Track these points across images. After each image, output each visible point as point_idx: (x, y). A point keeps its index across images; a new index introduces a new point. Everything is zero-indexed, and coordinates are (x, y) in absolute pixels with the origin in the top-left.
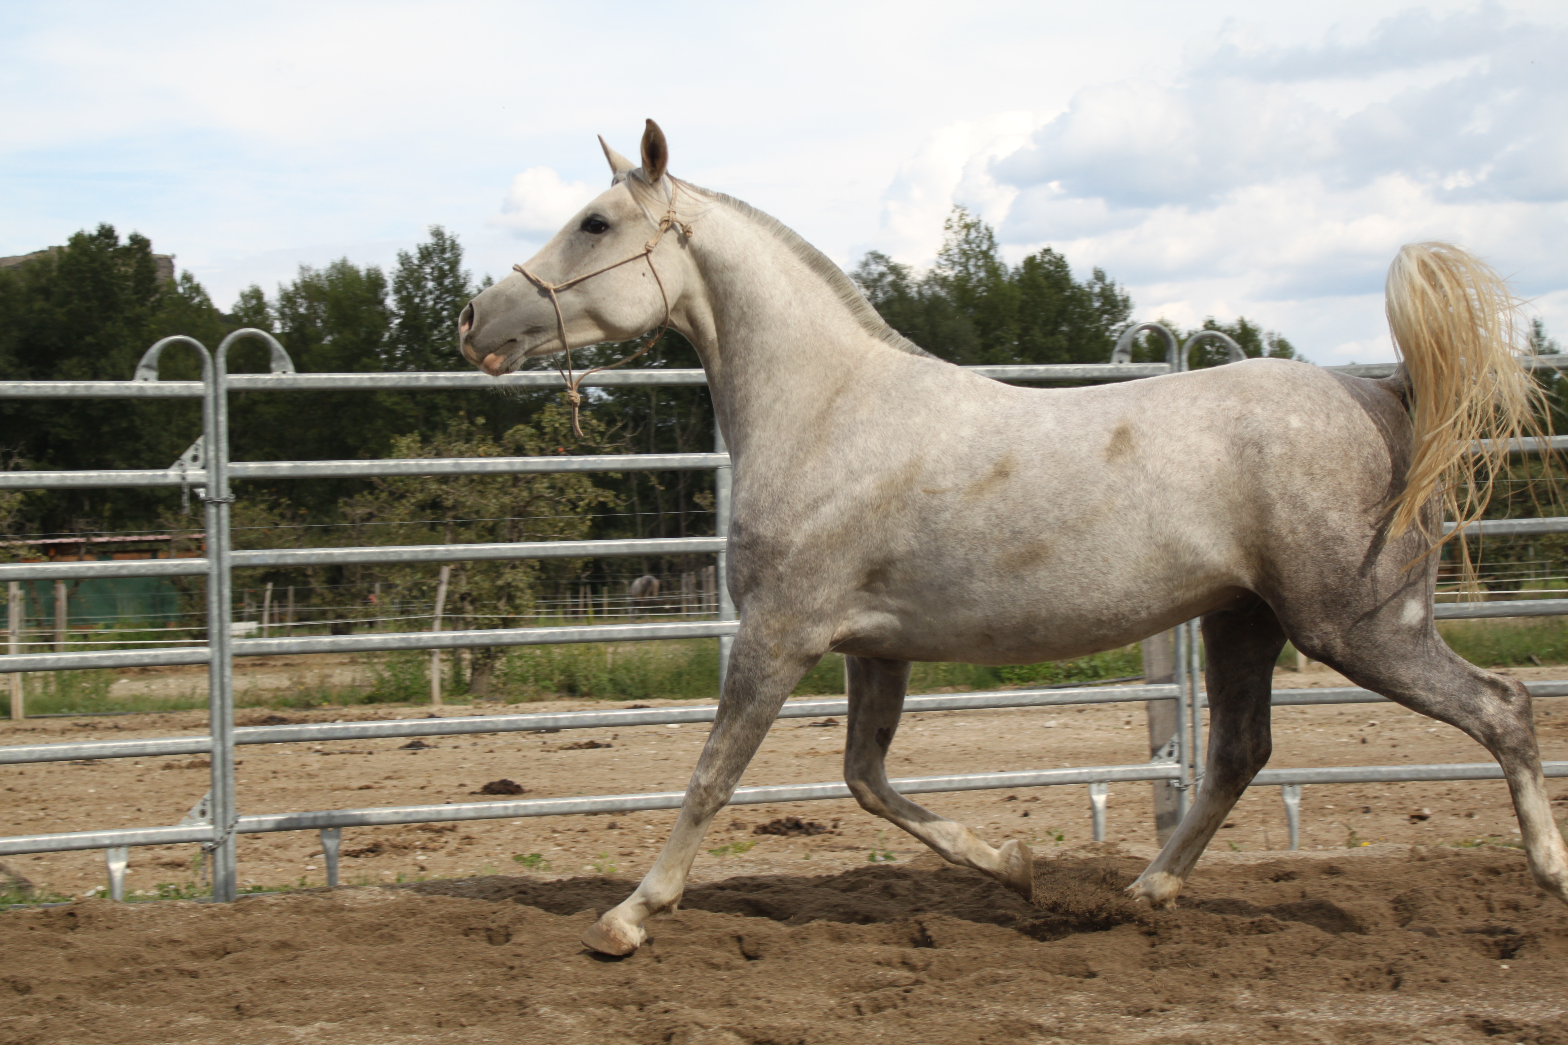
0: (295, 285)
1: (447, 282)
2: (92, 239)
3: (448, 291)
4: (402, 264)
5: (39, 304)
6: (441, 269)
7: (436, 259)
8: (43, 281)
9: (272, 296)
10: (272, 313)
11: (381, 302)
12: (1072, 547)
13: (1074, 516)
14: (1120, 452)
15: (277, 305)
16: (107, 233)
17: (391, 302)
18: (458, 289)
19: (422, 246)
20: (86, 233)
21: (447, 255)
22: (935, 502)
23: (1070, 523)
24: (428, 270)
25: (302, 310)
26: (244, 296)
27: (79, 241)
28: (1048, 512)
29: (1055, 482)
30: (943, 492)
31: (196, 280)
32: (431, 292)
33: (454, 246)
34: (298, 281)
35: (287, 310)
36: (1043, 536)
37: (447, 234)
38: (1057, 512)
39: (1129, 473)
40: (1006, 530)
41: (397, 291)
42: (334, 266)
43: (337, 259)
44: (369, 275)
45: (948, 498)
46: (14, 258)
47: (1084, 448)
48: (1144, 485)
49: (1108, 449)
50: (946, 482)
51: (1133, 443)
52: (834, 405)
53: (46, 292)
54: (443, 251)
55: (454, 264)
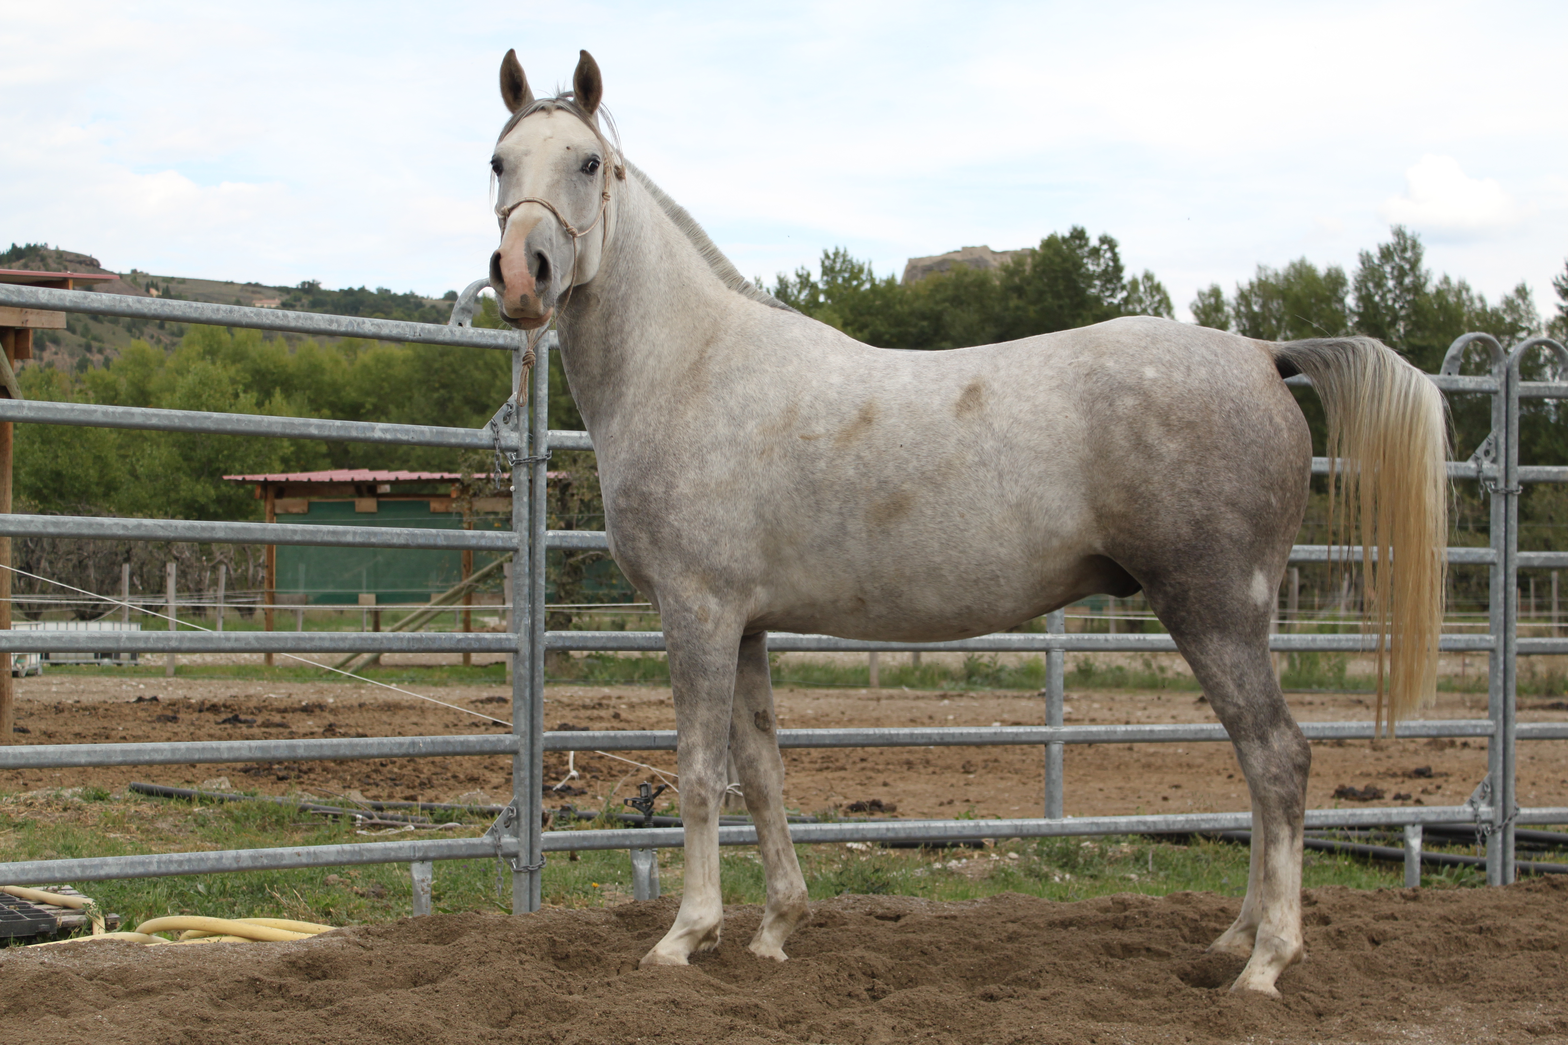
0: (1251, 284)
1: (1407, 281)
2: (1064, 240)
3: (1408, 290)
4: (1363, 263)
5: (1014, 302)
6: (1401, 268)
7: (1397, 259)
8: (1017, 280)
9: (1229, 295)
10: (1229, 310)
11: (1341, 300)
12: (931, 500)
13: (931, 468)
14: (969, 408)
15: (1234, 302)
16: (1079, 235)
17: (1350, 301)
18: (1417, 288)
19: (1383, 244)
20: (1059, 236)
21: (1408, 254)
22: (811, 449)
23: (928, 474)
24: (1388, 269)
25: (1256, 308)
26: (1200, 294)
27: (1050, 243)
28: (907, 461)
29: (912, 432)
30: (817, 438)
31: (1157, 279)
32: (1390, 291)
33: (1415, 246)
34: (1254, 280)
35: (1242, 309)
36: (906, 486)
37: (1409, 233)
38: (915, 463)
39: (977, 429)
40: (873, 480)
41: (1358, 289)
42: (1293, 265)
43: (1296, 258)
44: (1329, 275)
45: (822, 444)
46: (930, 258)
47: (936, 401)
48: (991, 443)
49: (958, 405)
50: (819, 428)
51: (982, 400)
52: (706, 355)
53: (1019, 291)
54: (1404, 250)
55: (1414, 264)
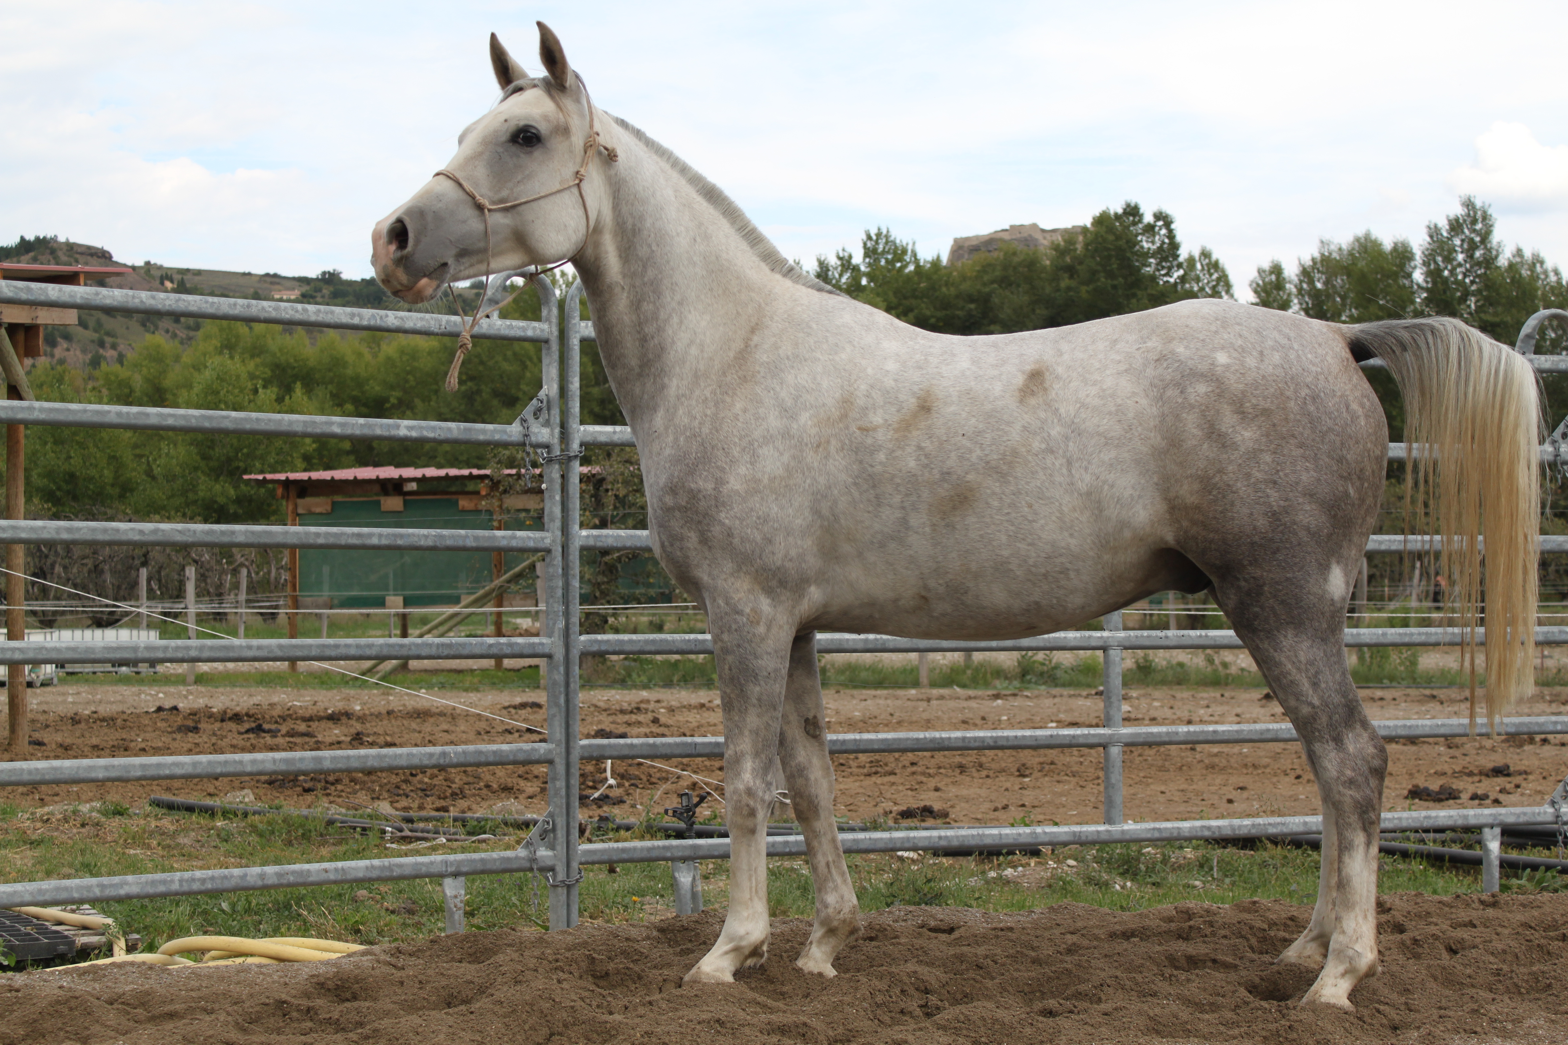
0: (1313, 260)
1: (1478, 254)
2: (1117, 217)
3: (1479, 264)
4: (1431, 237)
5: (1065, 282)
6: (1472, 240)
7: (1466, 231)
8: (1068, 259)
9: (1291, 271)
10: (1290, 287)
11: (1409, 276)
12: (998, 490)
13: (995, 457)
14: (1033, 393)
15: (1296, 280)
16: (1132, 211)
17: (1418, 276)
18: (1489, 261)
19: (1452, 216)
20: (1112, 212)
21: (1479, 226)
22: (869, 441)
23: (993, 463)
24: (1457, 242)
25: (1319, 285)
26: (1260, 271)
27: (1102, 220)
28: (971, 451)
29: (973, 420)
30: (875, 429)
31: (1214, 257)
32: (1460, 265)
33: (1485, 217)
34: (1317, 255)
35: (1305, 286)
36: (970, 477)
37: (1478, 204)
38: (979, 452)
39: (1042, 415)
40: (935, 471)
41: (1424, 263)
42: (1357, 240)
43: (1360, 232)
44: (1395, 249)
45: (880, 435)
46: (977, 237)
47: (998, 388)
48: (1058, 428)
49: (1021, 390)
50: (877, 419)
51: (1047, 384)
52: (752, 343)
53: (1071, 270)
54: (1474, 221)
55: (1485, 236)
